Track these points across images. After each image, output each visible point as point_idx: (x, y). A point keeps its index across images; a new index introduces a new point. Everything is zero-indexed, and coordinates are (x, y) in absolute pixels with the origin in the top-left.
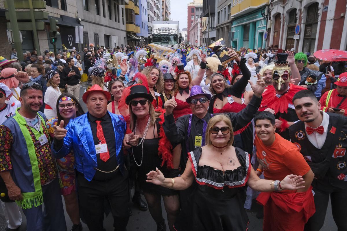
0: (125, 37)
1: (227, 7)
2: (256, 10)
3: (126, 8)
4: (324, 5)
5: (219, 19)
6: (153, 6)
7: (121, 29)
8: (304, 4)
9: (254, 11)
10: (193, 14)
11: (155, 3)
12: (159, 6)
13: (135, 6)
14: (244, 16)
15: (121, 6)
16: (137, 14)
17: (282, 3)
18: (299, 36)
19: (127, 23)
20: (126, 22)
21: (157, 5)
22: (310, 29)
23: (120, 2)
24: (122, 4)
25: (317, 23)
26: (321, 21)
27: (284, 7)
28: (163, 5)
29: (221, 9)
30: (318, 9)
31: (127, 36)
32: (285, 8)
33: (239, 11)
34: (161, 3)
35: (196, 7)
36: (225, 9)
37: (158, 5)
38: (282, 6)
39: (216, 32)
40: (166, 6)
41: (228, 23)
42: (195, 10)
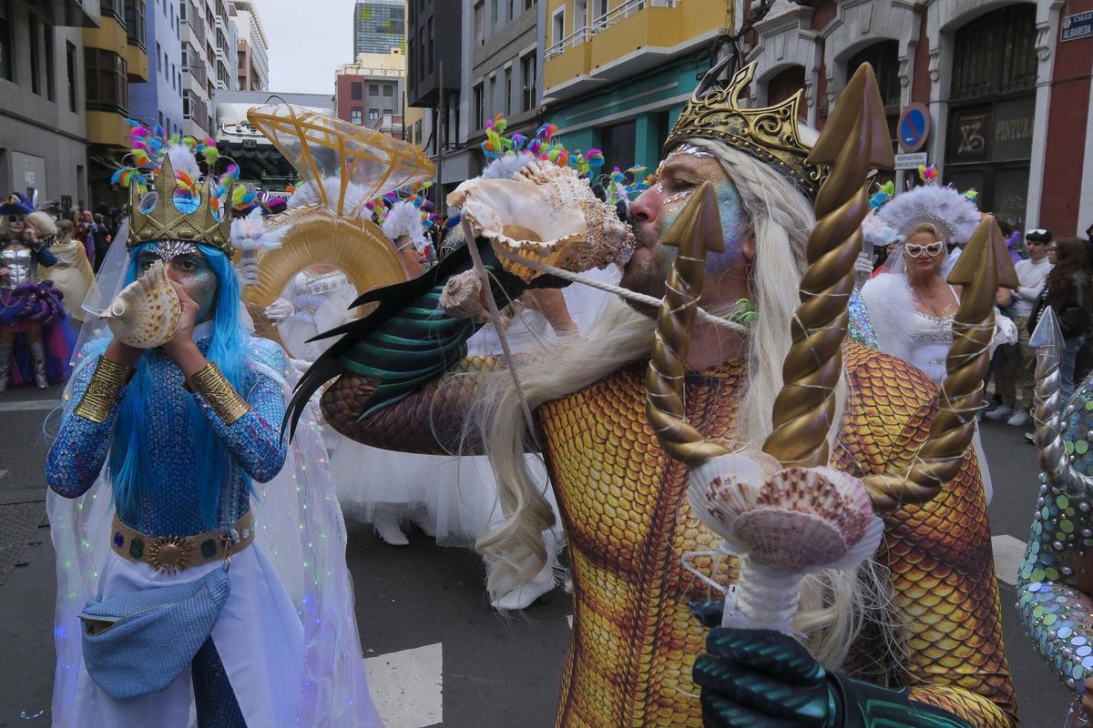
0: (80, 168)
1: (516, 65)
2: (663, 65)
3: (90, 45)
4: (1067, 10)
5: (478, 111)
6: (203, 62)
7: (62, 127)
8: (942, 15)
9: (656, 68)
10: (356, 103)
11: (212, 52)
12: (227, 65)
13: (129, 43)
14: (607, 91)
15: (63, 34)
16: (136, 79)
17: (808, 23)
18: (924, 155)
19: (89, 107)
20: (87, 104)
21: (220, 63)
22: (977, 126)
23: (60, 11)
24: (69, 23)
25: (1031, 95)
26: (1054, 85)
27: (820, 42)
28: (241, 65)
29: (491, 75)
30: (1034, 32)
31: (91, 163)
32: (828, 43)
33: (587, 71)
34: (236, 58)
35: (366, 81)
36: (508, 71)
37: (224, 59)
38: (813, 34)
39: (471, 162)
40: (254, 72)
41: (524, 123)
42: (366, 90)
